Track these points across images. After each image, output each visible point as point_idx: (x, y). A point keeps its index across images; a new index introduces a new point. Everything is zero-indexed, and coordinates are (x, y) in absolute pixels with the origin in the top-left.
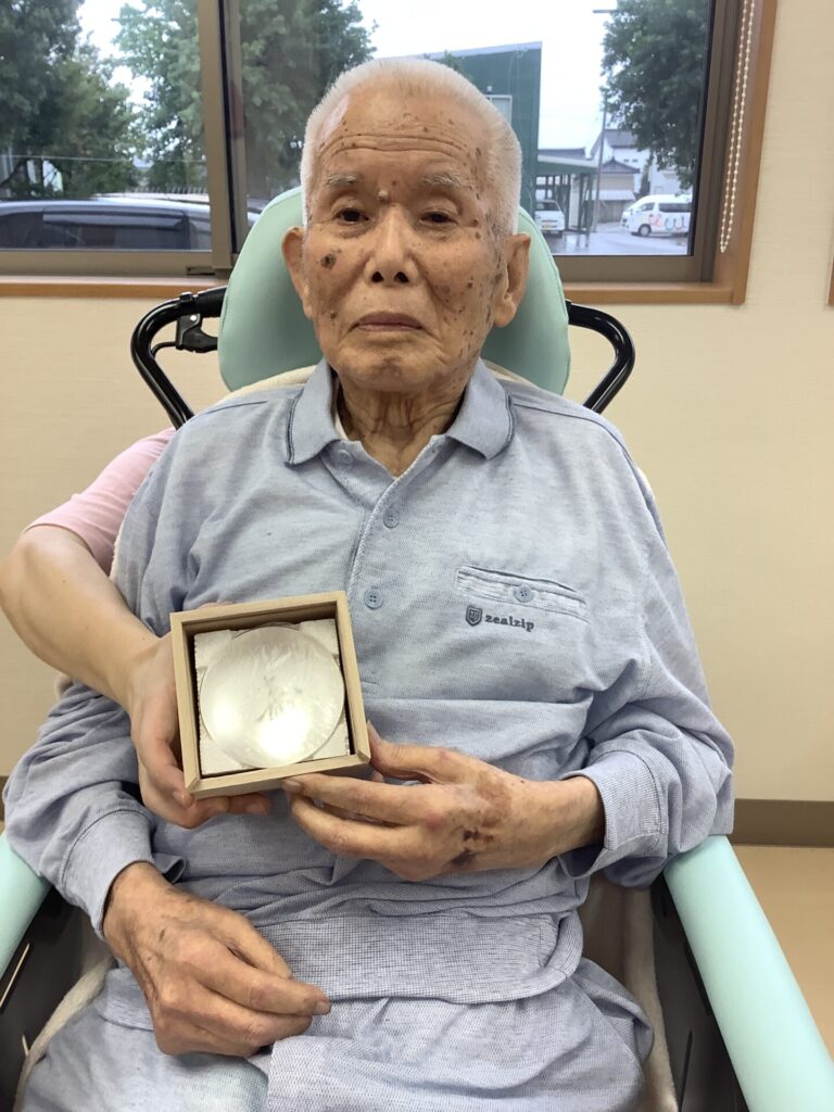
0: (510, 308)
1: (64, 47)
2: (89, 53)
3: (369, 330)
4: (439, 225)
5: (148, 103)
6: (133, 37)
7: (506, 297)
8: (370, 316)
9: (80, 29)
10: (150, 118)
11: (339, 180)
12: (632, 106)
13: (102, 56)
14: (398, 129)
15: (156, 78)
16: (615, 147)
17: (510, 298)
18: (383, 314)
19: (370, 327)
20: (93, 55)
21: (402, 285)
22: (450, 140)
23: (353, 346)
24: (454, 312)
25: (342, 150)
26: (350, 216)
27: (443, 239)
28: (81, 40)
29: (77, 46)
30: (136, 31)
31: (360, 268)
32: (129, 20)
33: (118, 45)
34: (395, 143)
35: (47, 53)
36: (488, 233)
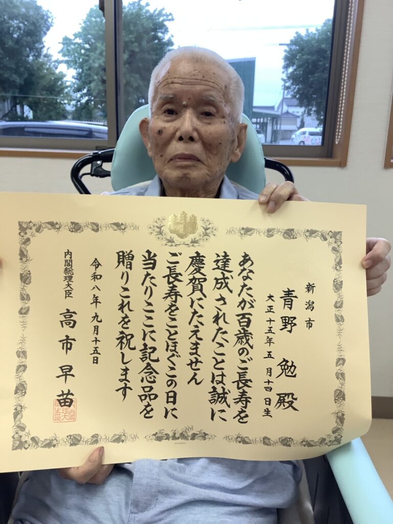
0: (238, 155)
1: (36, 54)
2: (48, 57)
3: (177, 161)
4: (207, 117)
5: (74, 81)
6: (68, 51)
7: (236, 150)
8: (177, 155)
9: (44, 46)
10: (75, 88)
11: (166, 97)
12: (297, 87)
13: (54, 59)
14: (191, 76)
15: (78, 70)
16: (288, 106)
17: (238, 150)
18: (183, 154)
19: (177, 160)
20: (49, 58)
21: (191, 142)
22: (213, 81)
23: (169, 168)
24: (213, 154)
25: (167, 84)
26: (170, 112)
27: (209, 124)
28: (44, 51)
29: (42, 54)
30: (69, 48)
31: (174, 134)
32: (66, 43)
33: (61, 54)
34: (190, 82)
35: (28, 56)
36: (229, 122)
